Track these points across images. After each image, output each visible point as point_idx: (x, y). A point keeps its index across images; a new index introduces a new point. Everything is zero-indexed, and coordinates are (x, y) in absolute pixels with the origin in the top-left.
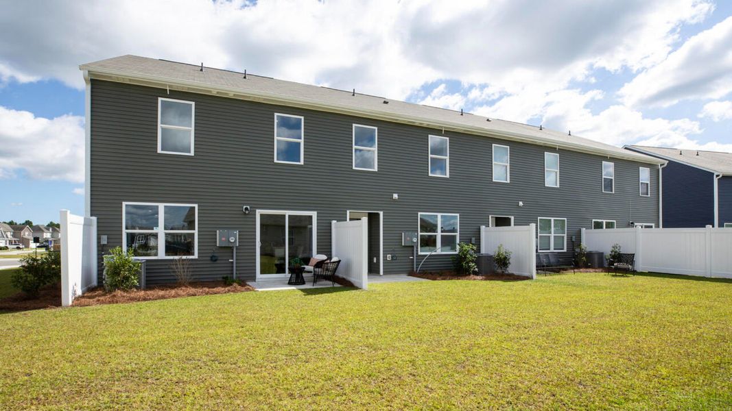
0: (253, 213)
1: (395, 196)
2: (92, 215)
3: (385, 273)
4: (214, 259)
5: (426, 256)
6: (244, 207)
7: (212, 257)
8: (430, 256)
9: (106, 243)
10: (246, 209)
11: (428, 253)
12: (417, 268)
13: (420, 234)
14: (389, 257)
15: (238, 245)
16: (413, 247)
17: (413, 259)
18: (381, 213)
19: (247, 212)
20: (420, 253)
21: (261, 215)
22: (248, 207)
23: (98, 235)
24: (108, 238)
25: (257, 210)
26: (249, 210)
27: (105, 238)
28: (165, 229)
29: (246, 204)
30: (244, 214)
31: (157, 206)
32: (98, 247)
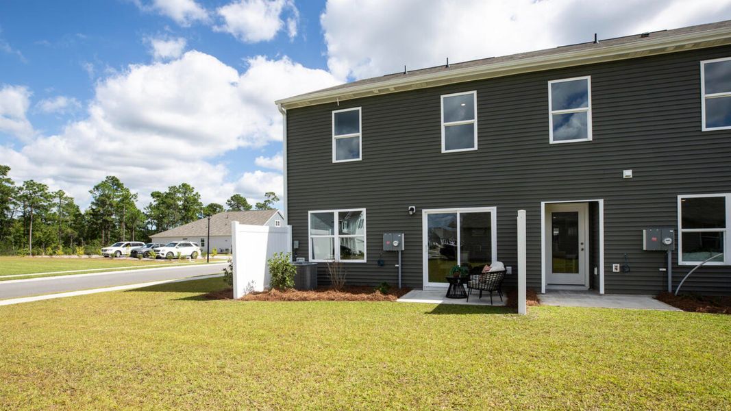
0: (419, 213)
1: (628, 173)
2: (288, 224)
3: (608, 291)
4: (381, 264)
5: (693, 267)
6: (410, 207)
7: (379, 262)
8: (701, 267)
9: (297, 247)
10: (412, 209)
11: (698, 263)
12: (674, 287)
13: (681, 230)
14: (616, 268)
15: (403, 249)
16: (665, 252)
17: (667, 272)
18: (601, 202)
19: (411, 213)
20: (681, 263)
21: (429, 216)
22: (414, 207)
23: (293, 240)
24: (299, 244)
25: (424, 211)
26: (414, 211)
27: (296, 243)
28: (339, 234)
29: (412, 204)
30: (410, 215)
31: (333, 213)
32: (293, 250)
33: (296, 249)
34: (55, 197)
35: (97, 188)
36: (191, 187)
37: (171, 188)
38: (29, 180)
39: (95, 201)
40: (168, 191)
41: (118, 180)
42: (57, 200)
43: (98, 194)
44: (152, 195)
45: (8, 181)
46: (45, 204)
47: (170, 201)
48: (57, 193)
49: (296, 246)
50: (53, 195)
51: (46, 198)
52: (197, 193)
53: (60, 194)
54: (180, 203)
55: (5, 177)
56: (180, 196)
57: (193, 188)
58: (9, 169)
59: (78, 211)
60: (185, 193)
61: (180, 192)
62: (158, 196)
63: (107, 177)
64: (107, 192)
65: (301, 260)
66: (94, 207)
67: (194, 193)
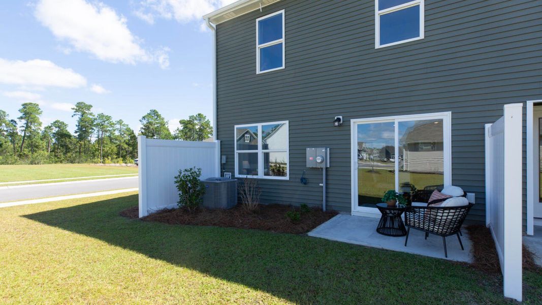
0: (347, 124)
2: (217, 139)
4: (304, 181)
6: (336, 117)
7: (302, 179)
10: (338, 119)
15: (328, 166)
21: (359, 126)
22: (341, 117)
23: (221, 155)
24: (227, 158)
25: (352, 121)
26: (341, 122)
27: (224, 157)
28: (263, 149)
29: (339, 114)
30: (336, 126)
31: (257, 126)
32: (221, 165)
33: (224, 164)
34: (116, 124)
35: (144, 118)
36: (204, 115)
37: (190, 117)
38: (101, 113)
39: (144, 127)
40: (188, 119)
41: (157, 112)
42: (118, 126)
43: (145, 122)
44: (180, 122)
45: (91, 114)
46: (110, 129)
47: (190, 126)
48: (118, 122)
49: (224, 162)
50: (115, 123)
51: (111, 125)
52: (208, 120)
53: (120, 122)
54: (197, 127)
55: (90, 112)
56: (197, 122)
57: (205, 117)
58: (92, 107)
59: (133, 133)
60: (200, 120)
61: (196, 120)
62: (183, 123)
63: (151, 111)
64: (150, 120)
65: (228, 175)
66: (143, 131)
67: (206, 120)
